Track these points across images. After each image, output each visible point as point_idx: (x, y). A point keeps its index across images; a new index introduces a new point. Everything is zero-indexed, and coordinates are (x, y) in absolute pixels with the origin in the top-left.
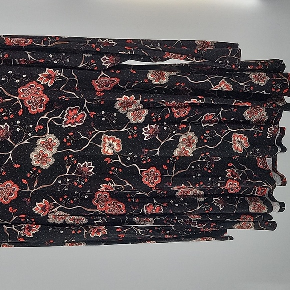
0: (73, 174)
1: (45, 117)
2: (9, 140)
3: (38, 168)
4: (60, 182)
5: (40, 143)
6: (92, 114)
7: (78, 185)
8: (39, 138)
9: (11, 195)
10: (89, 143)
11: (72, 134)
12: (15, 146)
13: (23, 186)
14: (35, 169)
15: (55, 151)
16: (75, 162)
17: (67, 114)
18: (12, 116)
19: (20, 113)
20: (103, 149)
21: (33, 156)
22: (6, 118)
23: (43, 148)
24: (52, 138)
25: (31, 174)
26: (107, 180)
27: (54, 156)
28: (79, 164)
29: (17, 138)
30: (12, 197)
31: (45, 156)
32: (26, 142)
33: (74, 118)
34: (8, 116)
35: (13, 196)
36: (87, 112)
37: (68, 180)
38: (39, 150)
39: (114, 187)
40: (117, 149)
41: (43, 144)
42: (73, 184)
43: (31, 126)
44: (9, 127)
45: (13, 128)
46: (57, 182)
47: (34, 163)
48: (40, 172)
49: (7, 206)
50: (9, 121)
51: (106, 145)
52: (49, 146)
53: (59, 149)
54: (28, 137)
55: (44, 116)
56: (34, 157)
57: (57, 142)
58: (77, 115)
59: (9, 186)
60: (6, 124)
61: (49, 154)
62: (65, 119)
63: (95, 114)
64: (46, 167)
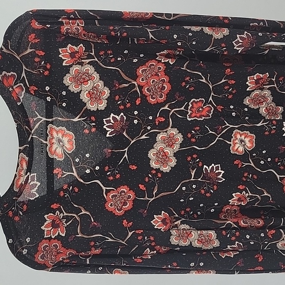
0: (199, 179)
1: (166, 108)
2: (124, 134)
3: (158, 170)
4: (184, 188)
5: (160, 138)
6: (219, 108)
7: (205, 193)
8: (160, 133)
9: (125, 204)
10: (217, 138)
11: (198, 128)
12: (131, 142)
13: (139, 193)
14: (154, 172)
15: (176, 148)
16: (200, 165)
17: (191, 105)
18: (128, 105)
19: (138, 102)
20: (232, 145)
21: (151, 154)
22: (122, 107)
23: (164, 145)
24: (174, 132)
25: (149, 177)
26: (240, 187)
27: (175, 155)
28: (205, 166)
29: (134, 131)
30: (126, 207)
31: (165, 154)
32: (144, 137)
33: (199, 111)
34: (124, 104)
35: (128, 205)
36: (213, 105)
37: (194, 186)
38: (158, 146)
39: (248, 197)
40: (248, 146)
41: (163, 140)
42: (200, 191)
43: (151, 118)
44: (125, 118)
45: (130, 119)
46: (181, 188)
47: (153, 165)
48: (160, 175)
49: (121, 218)
50: (125, 111)
51: (237, 141)
52: (170, 142)
53: (182, 145)
54: (146, 130)
55: (164, 106)
56: (152, 156)
57: (180, 138)
58: (202, 108)
59: (124, 192)
60: (122, 114)
61: (170, 152)
62: (190, 112)
63: (222, 107)
64: (166, 169)
